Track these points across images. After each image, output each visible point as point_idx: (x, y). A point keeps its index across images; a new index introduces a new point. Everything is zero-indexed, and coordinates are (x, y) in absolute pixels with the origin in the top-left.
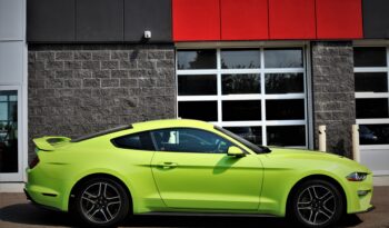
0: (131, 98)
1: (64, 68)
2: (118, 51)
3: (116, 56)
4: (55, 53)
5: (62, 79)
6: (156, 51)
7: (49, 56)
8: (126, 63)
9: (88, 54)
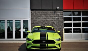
0: (54, 22)
1: (39, 15)
2: (51, 11)
3: (50, 13)
4: (37, 12)
5: (39, 18)
6: (59, 12)
7: (36, 12)
8: (53, 14)
9: (44, 12)
